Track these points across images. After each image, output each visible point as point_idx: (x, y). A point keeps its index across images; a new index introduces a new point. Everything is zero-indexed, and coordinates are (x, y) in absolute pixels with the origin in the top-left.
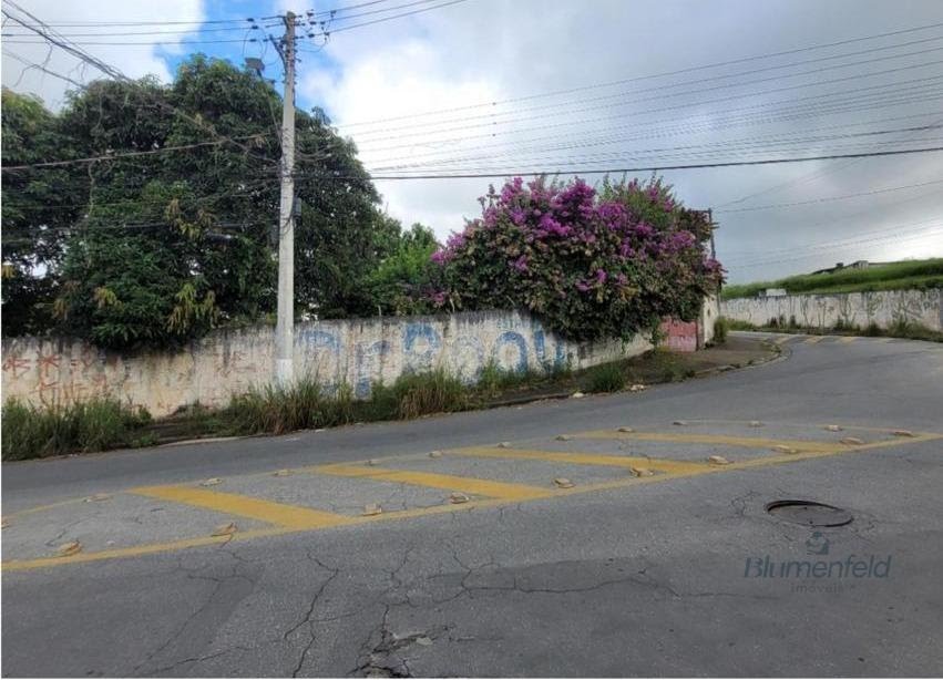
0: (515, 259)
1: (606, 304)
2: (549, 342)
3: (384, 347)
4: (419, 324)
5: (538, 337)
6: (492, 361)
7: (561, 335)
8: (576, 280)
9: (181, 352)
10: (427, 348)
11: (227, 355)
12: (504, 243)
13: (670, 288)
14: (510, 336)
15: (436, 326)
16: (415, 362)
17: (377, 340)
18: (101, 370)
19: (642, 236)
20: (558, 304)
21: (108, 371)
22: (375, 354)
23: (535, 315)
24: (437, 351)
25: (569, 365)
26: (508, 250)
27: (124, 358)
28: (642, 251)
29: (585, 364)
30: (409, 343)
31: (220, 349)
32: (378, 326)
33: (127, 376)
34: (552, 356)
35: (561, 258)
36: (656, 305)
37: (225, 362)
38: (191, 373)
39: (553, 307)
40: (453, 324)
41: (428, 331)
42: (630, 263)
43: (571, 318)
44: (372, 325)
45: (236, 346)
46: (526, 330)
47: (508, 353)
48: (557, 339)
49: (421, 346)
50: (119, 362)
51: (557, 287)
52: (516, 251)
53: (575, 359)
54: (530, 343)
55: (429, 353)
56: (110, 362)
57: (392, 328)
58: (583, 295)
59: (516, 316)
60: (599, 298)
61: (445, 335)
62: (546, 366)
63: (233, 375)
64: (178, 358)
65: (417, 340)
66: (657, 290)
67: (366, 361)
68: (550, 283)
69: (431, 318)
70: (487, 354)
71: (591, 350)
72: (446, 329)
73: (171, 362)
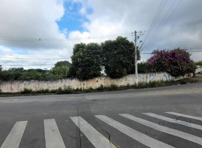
0: (164, 64)
1: (182, 71)
2: (171, 77)
3: (147, 77)
4: (151, 74)
5: (169, 76)
6: (162, 79)
7: (173, 75)
8: (175, 67)
9: (120, 78)
10: (153, 77)
11: (126, 78)
12: (161, 61)
13: (191, 68)
14: (165, 76)
15: (154, 74)
16: (151, 79)
17: (146, 76)
18: (111, 80)
19: (185, 59)
20: (173, 71)
21: (112, 81)
22: (145, 78)
23: (168, 72)
24: (154, 78)
25: (174, 80)
26: (162, 62)
27: (114, 79)
28: (185, 62)
29: (176, 80)
30: (150, 77)
31: (125, 77)
32: (146, 74)
33: (114, 81)
34: (171, 79)
35: (172, 64)
36: (189, 71)
37: (126, 80)
38: (122, 81)
39: (171, 71)
40: (156, 74)
41: (153, 75)
42: (184, 64)
43: (175, 73)
44: (145, 74)
45: (127, 77)
46: (167, 75)
47: (165, 78)
48: (172, 76)
49: (152, 77)
50: (113, 79)
51: (172, 68)
52: (164, 62)
53: (175, 79)
54: (168, 77)
55: (153, 78)
56: (112, 79)
57: (148, 74)
58: (177, 69)
59: (165, 73)
60: (180, 69)
61: (155, 76)
62: (170, 80)
63: (127, 81)
64: (120, 79)
65: (151, 76)
66: (189, 68)
67: (144, 79)
68: (170, 67)
69: (153, 73)
70: (161, 78)
71: (177, 78)
72: (155, 75)
73: (119, 79)
